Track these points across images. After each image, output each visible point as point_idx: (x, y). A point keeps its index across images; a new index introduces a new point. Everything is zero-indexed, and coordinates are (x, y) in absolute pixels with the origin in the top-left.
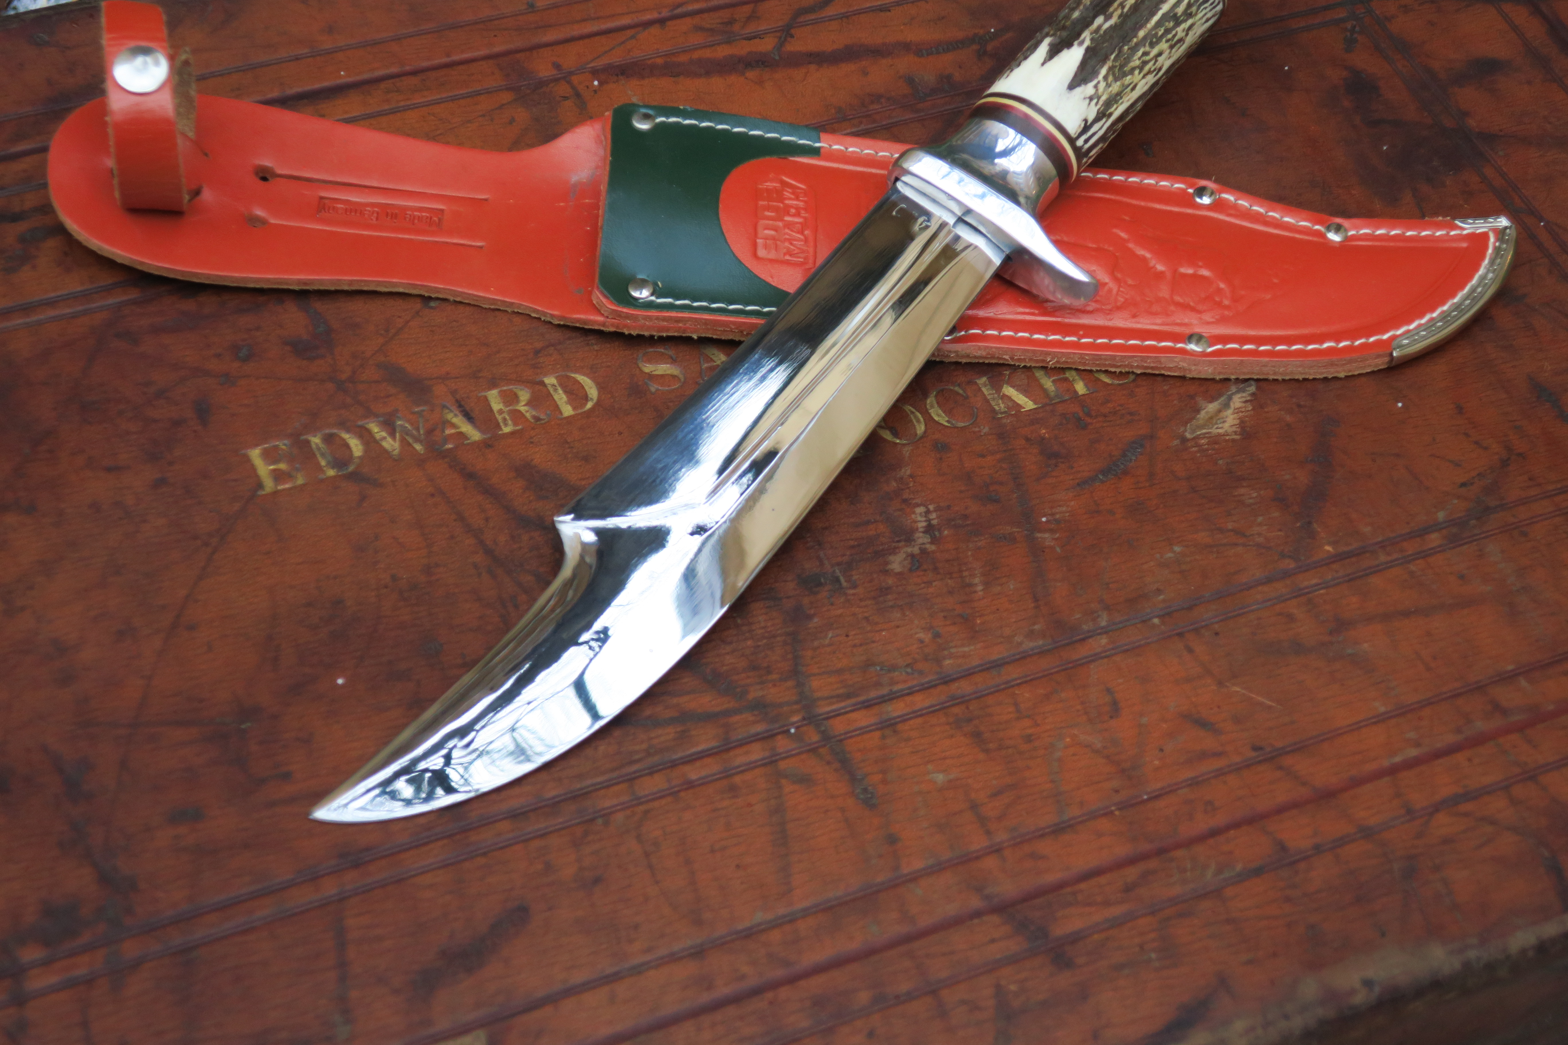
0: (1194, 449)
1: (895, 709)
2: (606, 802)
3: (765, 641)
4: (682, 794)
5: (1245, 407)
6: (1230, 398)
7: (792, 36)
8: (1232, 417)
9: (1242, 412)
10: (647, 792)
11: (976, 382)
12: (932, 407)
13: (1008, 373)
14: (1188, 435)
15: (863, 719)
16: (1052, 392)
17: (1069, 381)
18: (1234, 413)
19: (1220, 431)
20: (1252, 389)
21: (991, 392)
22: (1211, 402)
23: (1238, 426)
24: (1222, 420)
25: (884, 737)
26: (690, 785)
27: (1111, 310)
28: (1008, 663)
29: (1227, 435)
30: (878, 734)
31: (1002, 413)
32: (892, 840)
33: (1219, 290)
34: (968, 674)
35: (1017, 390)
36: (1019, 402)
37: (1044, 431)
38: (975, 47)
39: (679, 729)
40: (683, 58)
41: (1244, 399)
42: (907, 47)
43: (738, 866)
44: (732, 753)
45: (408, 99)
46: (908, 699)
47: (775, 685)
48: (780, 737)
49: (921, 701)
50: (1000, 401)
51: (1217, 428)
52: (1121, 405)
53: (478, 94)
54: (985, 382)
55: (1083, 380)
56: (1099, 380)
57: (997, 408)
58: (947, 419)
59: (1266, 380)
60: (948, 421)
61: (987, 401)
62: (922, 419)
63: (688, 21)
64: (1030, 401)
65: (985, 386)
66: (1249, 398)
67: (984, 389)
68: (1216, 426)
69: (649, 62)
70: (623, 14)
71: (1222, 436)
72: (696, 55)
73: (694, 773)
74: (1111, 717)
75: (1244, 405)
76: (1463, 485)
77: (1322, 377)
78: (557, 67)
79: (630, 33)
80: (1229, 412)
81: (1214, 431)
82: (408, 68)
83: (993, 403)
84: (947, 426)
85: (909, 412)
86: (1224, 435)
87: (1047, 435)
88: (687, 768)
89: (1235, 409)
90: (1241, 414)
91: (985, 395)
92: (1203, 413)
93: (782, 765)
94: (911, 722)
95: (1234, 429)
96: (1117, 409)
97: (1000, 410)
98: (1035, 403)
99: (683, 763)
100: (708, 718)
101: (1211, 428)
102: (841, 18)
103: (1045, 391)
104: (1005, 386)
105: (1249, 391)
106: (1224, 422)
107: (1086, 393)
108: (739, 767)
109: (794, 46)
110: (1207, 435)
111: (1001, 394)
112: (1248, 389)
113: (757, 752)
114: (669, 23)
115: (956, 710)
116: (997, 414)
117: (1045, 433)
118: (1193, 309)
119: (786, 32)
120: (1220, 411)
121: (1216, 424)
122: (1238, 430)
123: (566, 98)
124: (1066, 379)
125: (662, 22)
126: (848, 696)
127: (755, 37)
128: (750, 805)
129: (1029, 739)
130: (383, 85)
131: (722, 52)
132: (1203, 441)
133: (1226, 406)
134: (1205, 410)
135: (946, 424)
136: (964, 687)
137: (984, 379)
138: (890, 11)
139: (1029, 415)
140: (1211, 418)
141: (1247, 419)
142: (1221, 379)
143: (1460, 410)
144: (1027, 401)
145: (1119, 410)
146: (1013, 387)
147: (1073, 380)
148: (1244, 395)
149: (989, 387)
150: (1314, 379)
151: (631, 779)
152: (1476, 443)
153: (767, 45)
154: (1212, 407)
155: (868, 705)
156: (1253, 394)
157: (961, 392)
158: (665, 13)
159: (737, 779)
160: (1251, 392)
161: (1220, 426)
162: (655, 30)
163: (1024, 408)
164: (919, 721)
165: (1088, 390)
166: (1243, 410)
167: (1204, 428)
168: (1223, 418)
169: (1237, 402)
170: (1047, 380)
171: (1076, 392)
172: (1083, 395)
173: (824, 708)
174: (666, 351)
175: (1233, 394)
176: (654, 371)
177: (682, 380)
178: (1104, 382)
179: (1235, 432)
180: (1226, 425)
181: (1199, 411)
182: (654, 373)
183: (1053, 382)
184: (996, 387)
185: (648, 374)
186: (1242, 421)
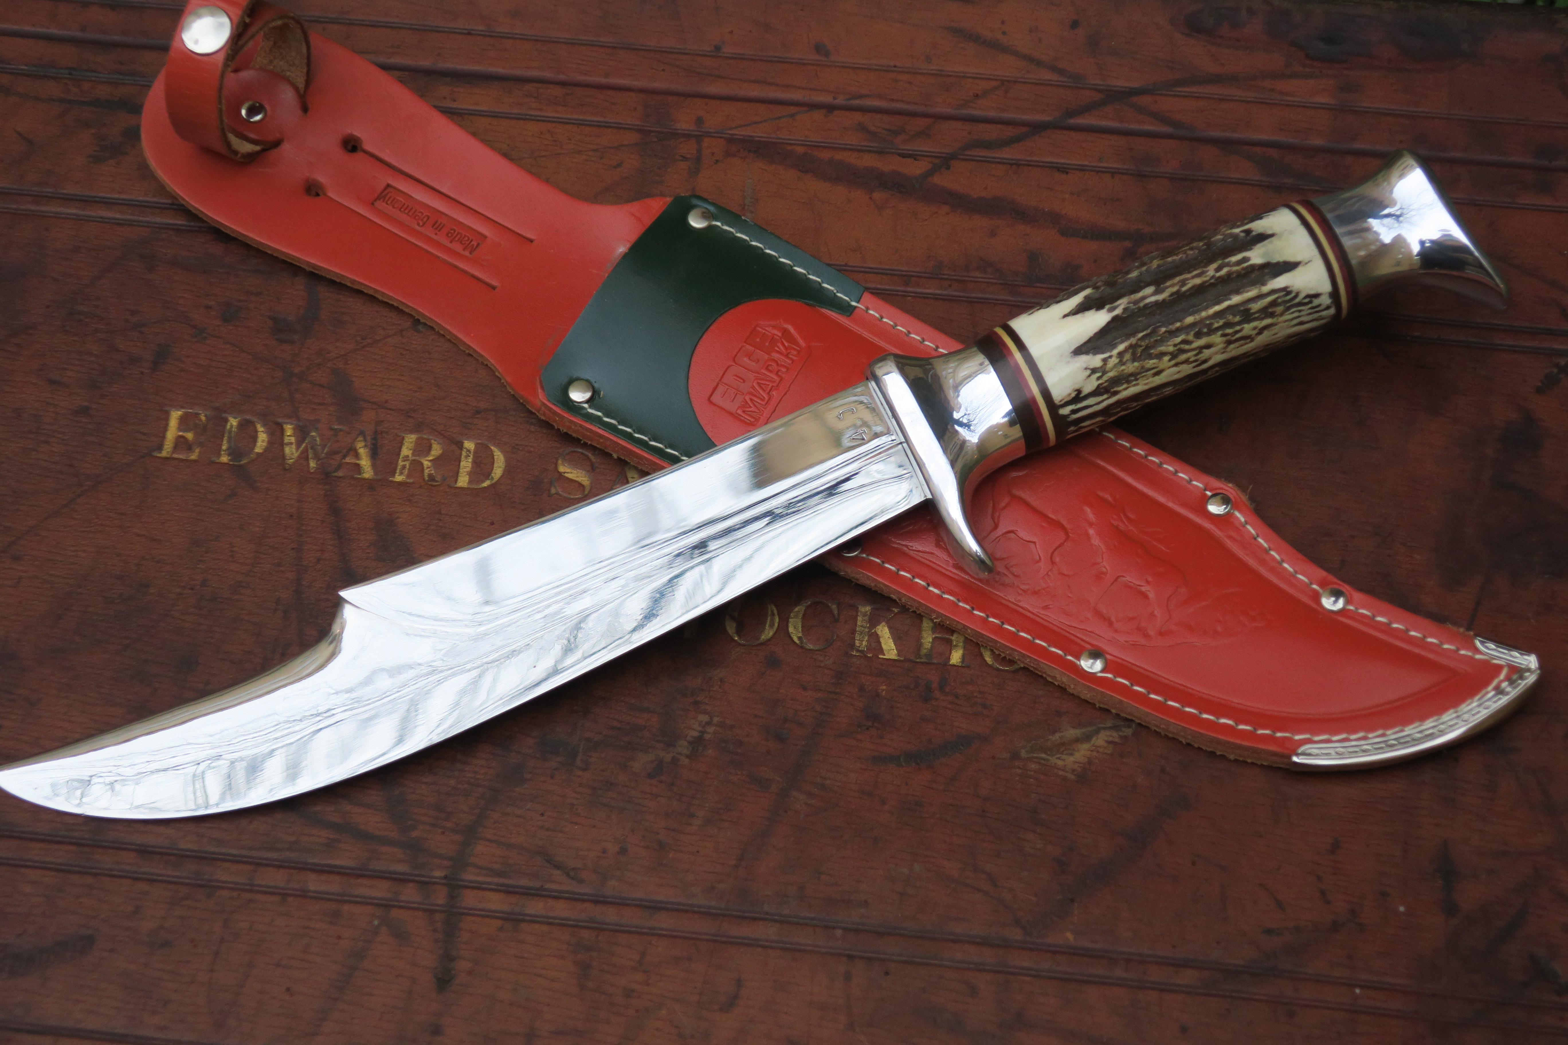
0: (1019, 771)
1: (535, 907)
2: (223, 874)
3: (466, 786)
4: (290, 899)
5: (1105, 748)
6: (1097, 731)
7: (948, 168)
8: (1083, 752)
9: (1098, 752)
10: (264, 883)
11: (858, 608)
12: (796, 616)
13: (896, 610)
14: (1023, 754)
15: (496, 902)
16: (925, 649)
17: (951, 645)
18: (1089, 750)
19: (1060, 763)
20: (1128, 732)
21: (865, 624)
22: (1073, 727)
23: (1081, 765)
24: (1070, 752)
25: (501, 929)
26: (304, 894)
27: (1024, 591)
28: (667, 909)
29: (1063, 770)
30: (499, 923)
31: (858, 651)
32: (437, 1030)
33: (1152, 615)
34: (621, 903)
35: (891, 633)
36: (884, 646)
37: (884, 687)
38: (1128, 244)
39: (332, 836)
40: (825, 155)
41: (1111, 739)
42: (1055, 219)
43: (288, 990)
44: (360, 881)
45: (540, 110)
46: (551, 902)
47: (443, 833)
48: (411, 885)
49: (561, 909)
50: (866, 638)
51: (1059, 758)
52: (980, 692)
53: (607, 126)
54: (867, 612)
55: (965, 649)
56: (981, 655)
57: (857, 643)
58: (800, 635)
59: (1148, 728)
60: (799, 638)
61: (854, 632)
62: (776, 625)
63: (858, 117)
64: (895, 650)
65: (864, 615)
66: (1117, 740)
67: (860, 619)
68: (1059, 756)
69: (789, 148)
70: (799, 88)
71: (1058, 769)
72: (839, 156)
73: (314, 883)
74: (721, 1010)
75: (1105, 745)
76: (1269, 931)
77: (1209, 749)
78: (699, 121)
79: (792, 110)
80: (1086, 746)
81: (1054, 760)
82: (562, 77)
83: (857, 637)
84: (795, 643)
85: (770, 613)
86: (1060, 769)
87: (884, 692)
88: (312, 876)
89: (1093, 745)
90: (1095, 754)
91: (856, 625)
92: (1057, 736)
93: (395, 913)
94: (537, 926)
95: (1076, 766)
96: (975, 694)
97: (859, 647)
98: (899, 655)
99: (313, 871)
100: (364, 836)
101: (1052, 756)
102: (1011, 165)
103: (919, 645)
104: (884, 623)
105: (1124, 732)
106: (1071, 754)
107: (958, 664)
108: (357, 896)
109: (942, 180)
110: (1043, 762)
111: (873, 631)
112: (1124, 729)
113: (380, 890)
114: (836, 112)
115: (585, 934)
116: (852, 649)
117: (883, 690)
118: (1110, 624)
119: (945, 162)
120: (1077, 740)
121: (1062, 753)
122: (1079, 769)
123: (685, 158)
124: (949, 642)
125: (830, 108)
126: (500, 874)
127: (910, 156)
128: (339, 937)
129: (629, 993)
130: (528, 87)
131: (868, 161)
132: (1033, 766)
133: (1087, 738)
134: (1062, 734)
135: (796, 640)
136: (611, 915)
137: (868, 609)
138: (1067, 173)
139: (882, 665)
140: (1063, 744)
141: (1097, 761)
142: (1100, 708)
143: (1335, 846)
144: (893, 648)
145: (976, 697)
146: (890, 628)
147: (956, 646)
148: (1115, 734)
149: (866, 618)
150: (1199, 748)
151: (259, 864)
152: (1323, 892)
153: (915, 169)
154: (1072, 733)
155: (509, 891)
156: (1125, 738)
157: (836, 612)
158: (840, 101)
159: (346, 907)
160: (1125, 734)
161: (1064, 757)
162: (818, 115)
163: (884, 655)
164: (545, 928)
165: (963, 662)
166: (1101, 750)
167: (1046, 753)
168: (1074, 750)
169: (1101, 740)
170: (930, 632)
171: (949, 659)
172: (954, 666)
173: (470, 876)
174: (592, 457)
175: (1104, 728)
176: (568, 473)
177: (586, 493)
178: (985, 661)
179: (1073, 770)
180: (1071, 759)
181: (1054, 732)
182: (566, 475)
183: (934, 639)
184: (874, 622)
185: (560, 474)
186: (1090, 762)
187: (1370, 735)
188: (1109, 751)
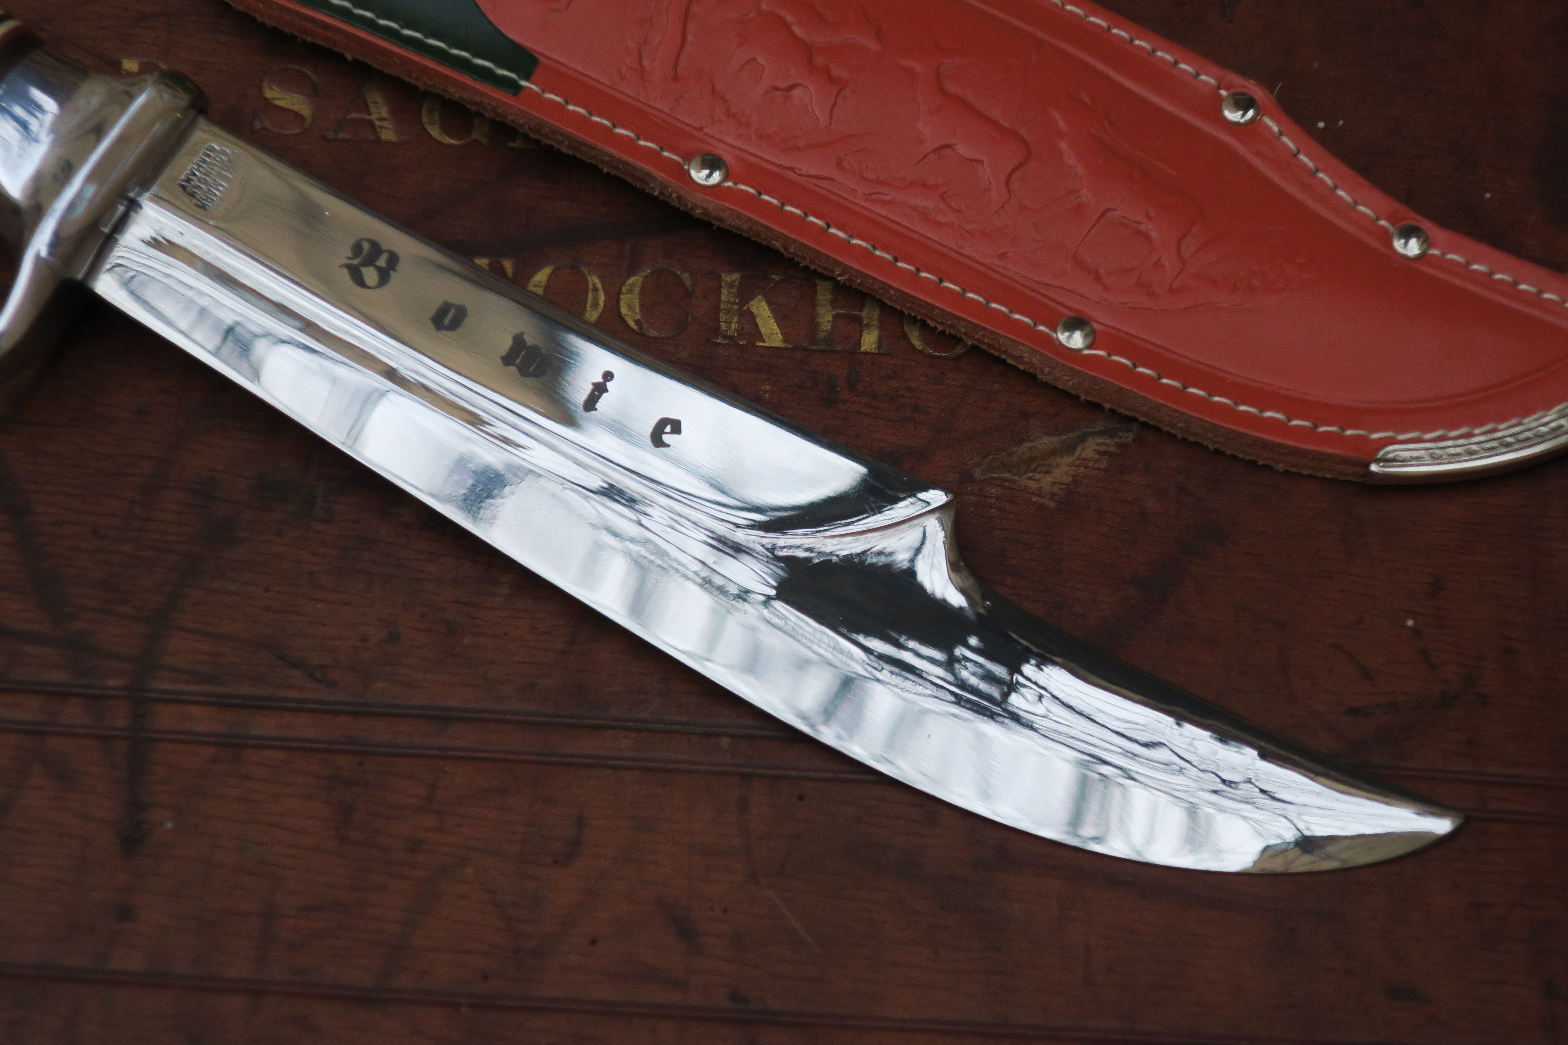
0: (973, 499)
3: (150, 553)
5: (1096, 461)
6: (1083, 439)
8: (1065, 469)
9: (1086, 467)
11: (720, 277)
12: (630, 291)
13: (776, 278)
14: (978, 474)
15: (205, 721)
16: (823, 331)
17: (861, 323)
18: (1073, 464)
19: (1032, 484)
20: (1128, 437)
21: (732, 299)
22: (1048, 434)
23: (1064, 487)
24: (1046, 469)
25: (215, 759)
28: (464, 719)
29: (1038, 495)
30: (210, 751)
31: (725, 337)
32: (125, 913)
33: (1158, 264)
34: (395, 713)
35: (772, 311)
36: (763, 330)
37: (768, 387)
41: (1103, 448)
46: (287, 717)
47: (119, 622)
48: (75, 700)
49: (303, 727)
50: (736, 319)
51: (1030, 478)
52: (910, 390)
54: (734, 281)
55: (881, 329)
56: (906, 338)
57: (723, 326)
58: (638, 317)
59: (1157, 429)
60: (637, 322)
61: (717, 310)
62: (602, 304)
64: (779, 335)
65: (731, 286)
66: (1111, 449)
67: (724, 291)
68: (1030, 475)
71: (1030, 493)
74: (556, 862)
75: (1097, 457)
76: (1353, 711)
77: (1247, 458)
80: (1068, 460)
81: (1023, 481)
83: (723, 317)
84: (631, 329)
85: (591, 287)
86: (1033, 493)
87: (767, 395)
89: (1078, 459)
90: (1082, 469)
91: (719, 301)
92: (1026, 445)
93: (52, 743)
94: (269, 753)
95: (1055, 489)
96: (901, 393)
97: (726, 331)
98: (785, 341)
101: (1020, 475)
103: (814, 326)
104: (760, 297)
105: (1121, 438)
106: (1048, 472)
107: (873, 351)
110: (1006, 484)
111: (745, 308)
112: (1121, 434)
115: (343, 760)
116: (717, 335)
117: (767, 391)
118: (1098, 278)
120: (1054, 452)
121: (1034, 471)
122: (1061, 493)
124: (858, 320)
126: (207, 679)
129: (414, 845)
132: (994, 491)
133: (1070, 449)
134: (1032, 444)
135: (632, 324)
136: (379, 732)
137: (736, 276)
139: (762, 355)
140: (1035, 459)
141: (1085, 480)
144: (776, 332)
145: (903, 396)
146: (770, 303)
147: (868, 325)
148: (1109, 441)
149: (734, 290)
150: (1234, 457)
152: (1425, 653)
154: (1045, 442)
155: (223, 703)
156: (1123, 446)
157: (688, 283)
160: (1123, 440)
161: (1037, 476)
163: (764, 341)
164: (280, 755)
165: (879, 348)
166: (1091, 464)
167: (1010, 472)
168: (1051, 465)
169: (1089, 449)
170: (829, 308)
171: (859, 344)
172: (866, 353)
173: (162, 684)
174: (314, 77)
175: (1093, 434)
176: (278, 99)
177: (307, 125)
178: (912, 345)
179: (1053, 495)
180: (1048, 478)
181: (1021, 442)
182: (276, 102)
183: (835, 317)
184: (745, 294)
185: (267, 101)
186: (1076, 481)
187: (1477, 431)
188: (1104, 465)
